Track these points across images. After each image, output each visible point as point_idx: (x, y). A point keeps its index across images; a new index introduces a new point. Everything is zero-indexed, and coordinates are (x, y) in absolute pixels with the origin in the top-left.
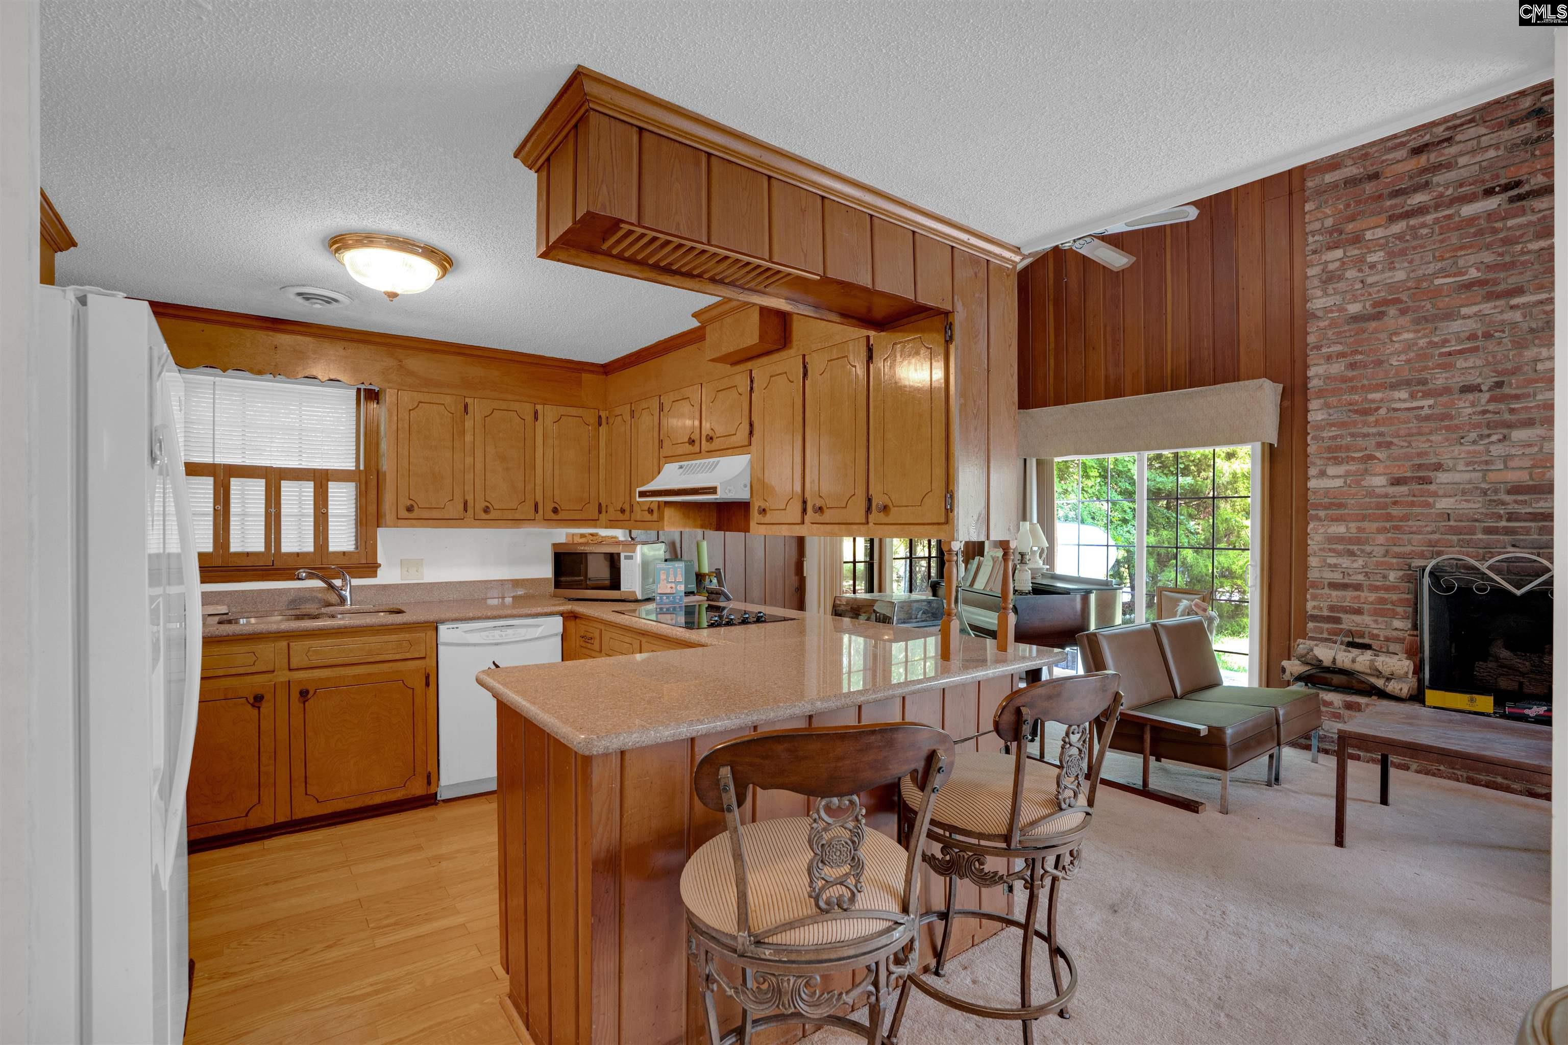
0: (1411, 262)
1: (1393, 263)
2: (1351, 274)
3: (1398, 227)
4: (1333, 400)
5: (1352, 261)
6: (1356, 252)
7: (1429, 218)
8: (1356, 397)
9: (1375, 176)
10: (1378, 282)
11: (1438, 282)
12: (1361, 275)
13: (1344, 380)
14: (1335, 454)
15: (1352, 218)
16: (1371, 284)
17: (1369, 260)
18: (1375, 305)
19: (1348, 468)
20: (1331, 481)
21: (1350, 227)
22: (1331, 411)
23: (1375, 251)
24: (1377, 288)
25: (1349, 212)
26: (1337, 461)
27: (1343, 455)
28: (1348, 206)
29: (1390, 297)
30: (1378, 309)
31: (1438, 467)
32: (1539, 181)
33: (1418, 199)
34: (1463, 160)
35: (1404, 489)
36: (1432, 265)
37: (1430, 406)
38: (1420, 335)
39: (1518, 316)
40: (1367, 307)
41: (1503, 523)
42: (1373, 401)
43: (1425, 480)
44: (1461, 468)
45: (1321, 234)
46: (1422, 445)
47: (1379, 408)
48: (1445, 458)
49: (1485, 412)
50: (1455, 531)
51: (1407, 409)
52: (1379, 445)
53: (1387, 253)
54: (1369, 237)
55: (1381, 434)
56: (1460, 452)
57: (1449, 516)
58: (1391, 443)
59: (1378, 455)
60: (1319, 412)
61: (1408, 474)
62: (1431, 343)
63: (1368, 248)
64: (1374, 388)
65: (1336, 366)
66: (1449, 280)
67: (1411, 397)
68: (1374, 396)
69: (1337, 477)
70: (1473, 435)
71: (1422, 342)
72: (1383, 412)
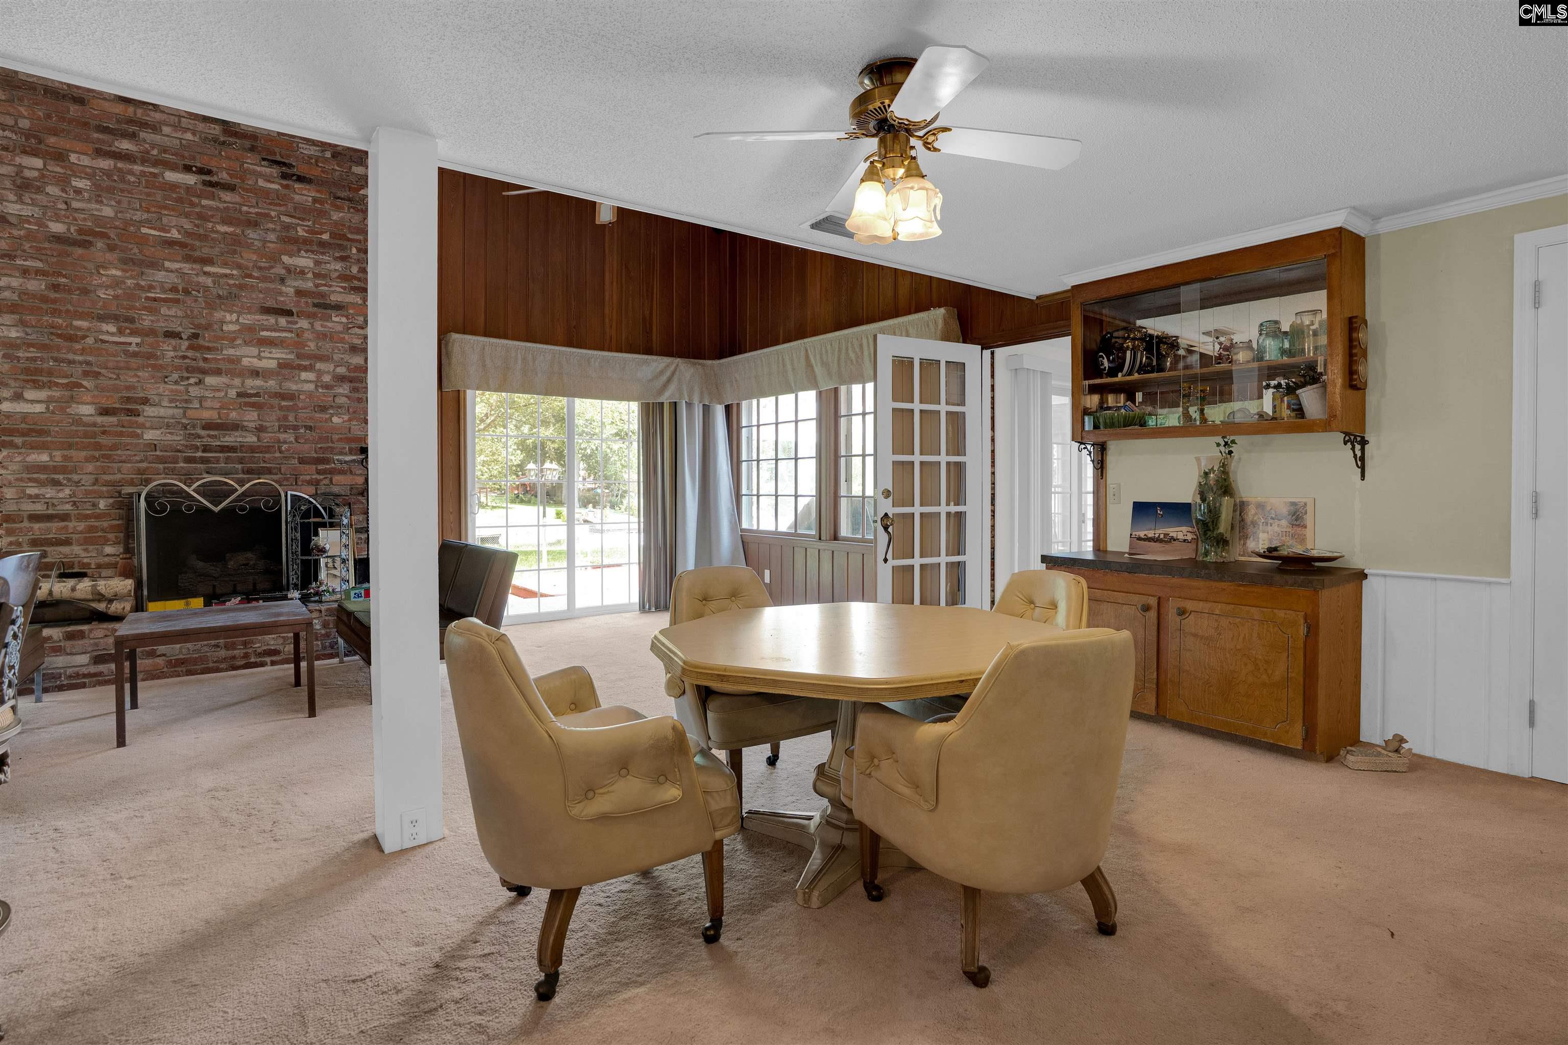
0: (118, 203)
1: (100, 196)
2: (53, 190)
3: (105, 164)
4: (30, 318)
5: (54, 177)
6: (59, 169)
7: (137, 168)
8: (60, 321)
9: (79, 100)
10: (84, 210)
11: (145, 230)
12: (64, 195)
13: (46, 299)
14: (33, 377)
15: (53, 131)
16: (76, 209)
17: (74, 183)
18: (81, 232)
19: (50, 393)
20: (29, 405)
21: (52, 140)
22: (29, 330)
23: (80, 177)
24: (83, 216)
25: (49, 123)
26: (35, 384)
27: (42, 379)
29: (97, 230)
30: (85, 238)
31: (145, 401)
32: (224, 176)
33: (125, 145)
34: (166, 130)
35: (113, 419)
36: (139, 213)
37: (137, 344)
38: (127, 275)
39: (209, 281)
40: (72, 231)
41: (199, 454)
42: (79, 329)
43: (133, 412)
44: (165, 403)
45: (14, 132)
46: (129, 379)
47: (86, 337)
48: (151, 393)
49: (184, 357)
50: (161, 460)
51: (116, 343)
52: (87, 374)
53: (93, 185)
54: (73, 160)
55: (88, 363)
56: (165, 389)
57: (155, 446)
58: (99, 373)
59: (85, 383)
60: (13, 329)
61: (116, 405)
62: (138, 285)
63: (72, 171)
64: (80, 315)
65: (34, 283)
66: (154, 232)
67: (119, 331)
68: (80, 323)
69: (36, 402)
70: (176, 376)
71: (130, 282)
72: (90, 341)
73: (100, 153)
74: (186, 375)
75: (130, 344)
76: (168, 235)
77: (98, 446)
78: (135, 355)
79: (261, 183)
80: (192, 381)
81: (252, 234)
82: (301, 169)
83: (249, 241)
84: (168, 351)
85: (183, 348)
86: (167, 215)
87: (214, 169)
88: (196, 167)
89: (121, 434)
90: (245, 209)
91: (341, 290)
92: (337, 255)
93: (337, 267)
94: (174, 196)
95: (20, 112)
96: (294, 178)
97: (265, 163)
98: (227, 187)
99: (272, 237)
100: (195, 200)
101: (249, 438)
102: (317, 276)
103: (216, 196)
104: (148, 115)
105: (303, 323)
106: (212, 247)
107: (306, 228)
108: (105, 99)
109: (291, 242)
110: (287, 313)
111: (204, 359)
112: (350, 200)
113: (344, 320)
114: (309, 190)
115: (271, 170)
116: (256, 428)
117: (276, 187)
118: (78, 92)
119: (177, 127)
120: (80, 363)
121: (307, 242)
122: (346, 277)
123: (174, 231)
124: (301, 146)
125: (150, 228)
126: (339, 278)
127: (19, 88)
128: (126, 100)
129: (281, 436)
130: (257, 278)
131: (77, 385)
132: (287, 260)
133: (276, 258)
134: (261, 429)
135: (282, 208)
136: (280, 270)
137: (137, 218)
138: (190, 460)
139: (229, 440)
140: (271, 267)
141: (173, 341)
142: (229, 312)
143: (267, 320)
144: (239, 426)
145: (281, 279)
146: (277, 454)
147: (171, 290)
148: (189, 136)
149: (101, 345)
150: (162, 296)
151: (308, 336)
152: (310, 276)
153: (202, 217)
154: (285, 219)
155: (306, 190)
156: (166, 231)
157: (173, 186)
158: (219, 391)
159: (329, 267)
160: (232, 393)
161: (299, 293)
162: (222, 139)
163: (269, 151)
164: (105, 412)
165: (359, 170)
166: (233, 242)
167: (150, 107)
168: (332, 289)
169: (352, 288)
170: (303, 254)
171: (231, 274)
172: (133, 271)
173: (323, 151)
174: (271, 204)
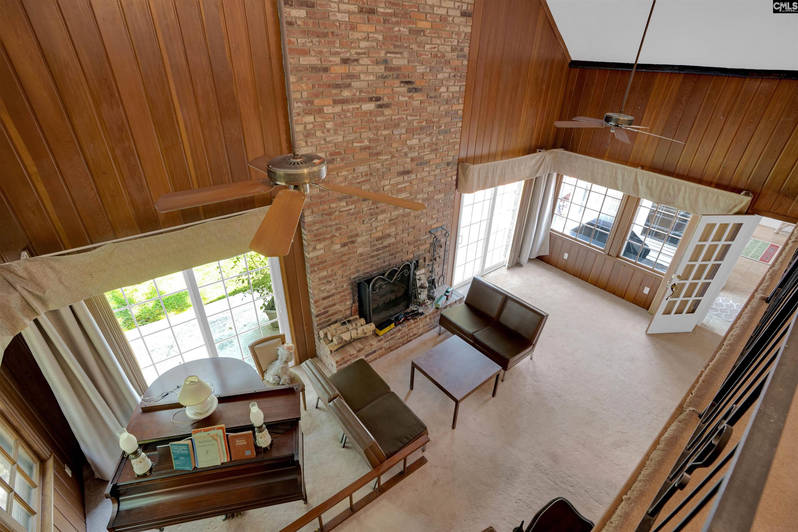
0: (344, 132)
1: (337, 130)
2: (319, 134)
3: (338, 109)
4: (315, 209)
5: (319, 125)
6: (320, 120)
7: (351, 107)
8: (326, 207)
9: (326, 70)
10: (331, 141)
11: (355, 145)
12: (323, 135)
13: (321, 197)
14: (318, 238)
15: (317, 96)
16: (328, 142)
17: (327, 126)
18: (331, 154)
19: (324, 244)
20: (319, 252)
21: (316, 102)
22: (315, 215)
23: (329, 121)
24: (331, 145)
25: (315, 91)
26: (319, 241)
27: (322, 237)
28: (314, 86)
29: (337, 151)
30: (332, 157)
31: (357, 235)
32: (386, 100)
33: (346, 94)
34: (362, 76)
35: (346, 248)
36: (352, 135)
37: (354, 208)
38: (349, 173)
39: (379, 166)
40: (327, 155)
41: (376, 253)
42: (333, 208)
43: (353, 242)
44: (364, 234)
45: (301, 102)
46: (351, 227)
47: (335, 211)
48: (359, 231)
49: (370, 209)
50: (363, 260)
51: (346, 211)
52: (337, 230)
53: (334, 124)
54: (325, 111)
55: (337, 224)
56: (364, 227)
57: (361, 255)
58: (341, 228)
59: (336, 234)
60: (310, 217)
61: (347, 241)
62: (353, 177)
63: (325, 118)
64: (333, 201)
65: (315, 190)
66: (358, 145)
67: (347, 204)
68: (333, 205)
69: (321, 249)
70: (367, 219)
71: (350, 177)
72: (337, 213)
73: (336, 102)
74: (371, 217)
75: (351, 209)
76: (364, 144)
77: (342, 261)
78: (353, 214)
79: (401, 99)
80: (373, 220)
81: (396, 132)
82: (418, 84)
83: (395, 136)
84: (365, 206)
85: (370, 204)
86: (364, 132)
87: (382, 96)
88: (374, 97)
89: (350, 253)
90: (394, 117)
91: (428, 153)
92: (428, 133)
93: (428, 140)
94: (366, 119)
95: (302, 88)
96: (414, 90)
97: (402, 85)
98: (387, 106)
99: (404, 131)
100: (374, 119)
101: (393, 240)
102: (420, 148)
103: (382, 114)
104: (354, 69)
105: (413, 176)
106: (380, 145)
107: (417, 121)
108: (337, 65)
109: (411, 131)
110: (408, 172)
111: (377, 208)
112: (435, 97)
113: (428, 169)
114: (418, 96)
115: (404, 89)
116: (395, 235)
117: (406, 99)
118: (325, 64)
119: (367, 73)
120: (334, 225)
121: (417, 129)
122: (430, 145)
123: (366, 141)
124: (417, 67)
125: (357, 142)
126: (428, 146)
127: (301, 71)
128: (345, 61)
129: (403, 235)
130: (397, 157)
131: (334, 236)
132: (409, 142)
133: (405, 143)
134: (397, 234)
135: (408, 112)
136: (406, 150)
137: (351, 138)
138: (373, 257)
139: (386, 243)
140: (403, 149)
141: (366, 203)
142: (387, 180)
143: (400, 179)
144: (389, 235)
145: (406, 154)
146: (402, 244)
147: (365, 176)
148: (372, 78)
149: (341, 213)
150: (362, 180)
151: (415, 182)
152: (417, 149)
153: (377, 128)
154: (409, 118)
155: (418, 97)
156: (363, 142)
157: (365, 113)
158: (382, 221)
159: (425, 141)
160: (387, 220)
161: (412, 160)
162: (385, 74)
163: (404, 76)
164: (344, 245)
165: (440, 76)
166: (389, 139)
167: (356, 63)
168: (425, 153)
169: (432, 151)
170: (415, 136)
171: (388, 158)
172: (351, 170)
173: (426, 68)
174: (404, 111)
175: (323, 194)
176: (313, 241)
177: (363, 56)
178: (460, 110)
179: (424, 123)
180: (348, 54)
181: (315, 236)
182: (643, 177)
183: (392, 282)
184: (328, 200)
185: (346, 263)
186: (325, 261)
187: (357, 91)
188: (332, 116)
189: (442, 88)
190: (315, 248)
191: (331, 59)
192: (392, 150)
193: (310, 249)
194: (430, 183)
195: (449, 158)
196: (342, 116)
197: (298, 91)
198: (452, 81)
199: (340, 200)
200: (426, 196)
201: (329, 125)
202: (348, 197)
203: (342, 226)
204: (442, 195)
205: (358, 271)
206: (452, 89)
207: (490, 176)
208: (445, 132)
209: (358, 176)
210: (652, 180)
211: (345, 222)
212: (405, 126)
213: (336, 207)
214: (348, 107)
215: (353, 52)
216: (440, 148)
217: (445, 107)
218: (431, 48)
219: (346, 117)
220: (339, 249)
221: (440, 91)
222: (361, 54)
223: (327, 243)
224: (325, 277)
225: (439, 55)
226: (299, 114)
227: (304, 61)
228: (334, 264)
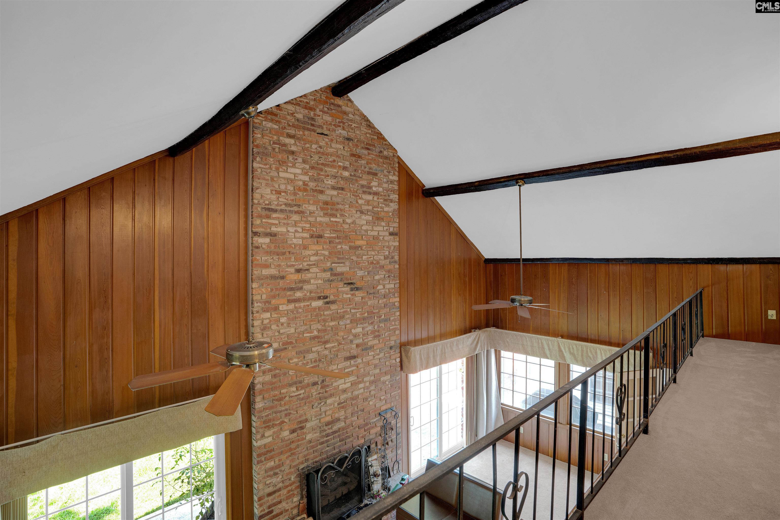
0: (296, 324)
1: (290, 324)
2: (274, 327)
3: (291, 306)
4: (266, 395)
5: (274, 320)
6: (276, 316)
7: (302, 304)
8: (277, 392)
9: (283, 278)
10: (284, 333)
11: (305, 335)
12: (278, 328)
13: (272, 383)
14: (268, 424)
15: (274, 297)
16: (282, 334)
17: (281, 321)
18: (284, 344)
19: (274, 430)
20: (267, 439)
21: (273, 301)
22: (266, 401)
23: (283, 317)
24: (284, 336)
25: (272, 293)
26: (268, 427)
27: (271, 424)
28: (272, 290)
29: (289, 341)
30: (285, 347)
31: (306, 420)
32: (332, 298)
33: (299, 294)
34: (312, 281)
35: (295, 434)
36: (303, 327)
37: (303, 393)
38: (300, 360)
39: (327, 352)
40: (280, 345)
41: (325, 439)
42: (283, 393)
43: (302, 428)
44: (313, 419)
45: (261, 302)
46: (301, 412)
47: (286, 397)
48: (308, 416)
49: (319, 393)
50: (312, 447)
51: (296, 396)
52: (286, 415)
53: (288, 319)
54: (280, 309)
55: (286, 410)
56: (313, 412)
57: (310, 442)
58: (290, 413)
59: (286, 420)
60: (260, 403)
61: (296, 427)
62: (303, 364)
63: (280, 314)
64: (284, 387)
65: (268, 376)
66: (308, 335)
67: (297, 390)
68: (284, 391)
69: (269, 436)
70: (316, 404)
71: (300, 363)
72: (287, 398)
73: (289, 301)
74: (320, 401)
75: (301, 394)
76: (313, 334)
77: (291, 449)
78: (303, 399)
79: (345, 296)
80: (322, 404)
81: (341, 323)
82: (358, 285)
83: (341, 327)
84: (314, 391)
85: (319, 388)
86: (313, 324)
87: (328, 295)
88: (322, 296)
89: (298, 440)
90: (339, 311)
91: (371, 339)
92: (370, 322)
93: (370, 328)
94: (315, 314)
95: (262, 291)
96: (355, 289)
97: (345, 285)
98: (333, 302)
99: (348, 322)
100: (322, 313)
101: (342, 424)
102: (364, 335)
103: (329, 309)
104: (306, 276)
105: (359, 360)
106: (328, 335)
107: (360, 313)
108: (292, 273)
109: (355, 321)
110: (354, 357)
111: (326, 392)
112: (374, 293)
113: (373, 353)
114: (360, 293)
115: (347, 289)
116: (344, 418)
117: (349, 296)
118: (282, 274)
119: (316, 278)
120: (284, 411)
121: (360, 319)
122: (373, 332)
123: (315, 331)
124: (357, 272)
125: (307, 333)
126: (371, 333)
127: (262, 279)
128: (298, 271)
129: (353, 419)
130: (344, 344)
131: (283, 422)
132: (353, 331)
133: (350, 331)
134: (346, 418)
135: (351, 306)
136: (351, 337)
137: (302, 330)
138: (322, 443)
139: (335, 428)
140: (348, 337)
141: (315, 387)
142: (334, 365)
143: (347, 363)
144: (338, 420)
145: (351, 341)
146: (352, 428)
147: (314, 362)
148: (320, 282)
149: (291, 399)
150: (311, 366)
151: (361, 366)
152: (361, 336)
153: (325, 321)
154: (353, 311)
155: (359, 295)
156: (312, 333)
157: (315, 309)
158: (331, 405)
159: (368, 329)
160: (336, 404)
161: (358, 346)
162: (331, 279)
163: (347, 279)
164: (293, 431)
165: (377, 277)
166: (335, 329)
167: (307, 272)
168: (368, 340)
169: (375, 337)
170: (359, 326)
171: (335, 346)
172: (301, 357)
173: (365, 272)
174: (347, 305)
175: (274, 380)
176: (261, 428)
177: (313, 266)
178: (396, 302)
179: (366, 315)
180: (301, 266)
181: (265, 422)
182: (564, 345)
183: (342, 470)
184: (279, 386)
185: (295, 451)
186: (273, 450)
187: (307, 292)
188: (286, 312)
189: (379, 286)
190: (263, 436)
191: (286, 270)
192: (338, 338)
193: (259, 436)
194: (376, 366)
195: (391, 342)
196: (295, 312)
197: (259, 294)
198: (387, 280)
199: (291, 385)
200: (372, 378)
201: (283, 320)
202: (298, 384)
203: (292, 412)
204: (388, 377)
205: (307, 460)
206: (388, 286)
207: (431, 356)
208: (386, 320)
209: (308, 363)
210: (572, 347)
211: (294, 407)
212: (349, 318)
213: (287, 393)
214: (300, 305)
215: (305, 264)
216: (382, 335)
217: (383, 301)
218: (367, 258)
219: (298, 312)
220: (288, 436)
221: (378, 288)
222: (312, 265)
223: (276, 430)
224: (272, 469)
225: (375, 262)
226: (258, 312)
227: (266, 272)
228: (282, 453)
